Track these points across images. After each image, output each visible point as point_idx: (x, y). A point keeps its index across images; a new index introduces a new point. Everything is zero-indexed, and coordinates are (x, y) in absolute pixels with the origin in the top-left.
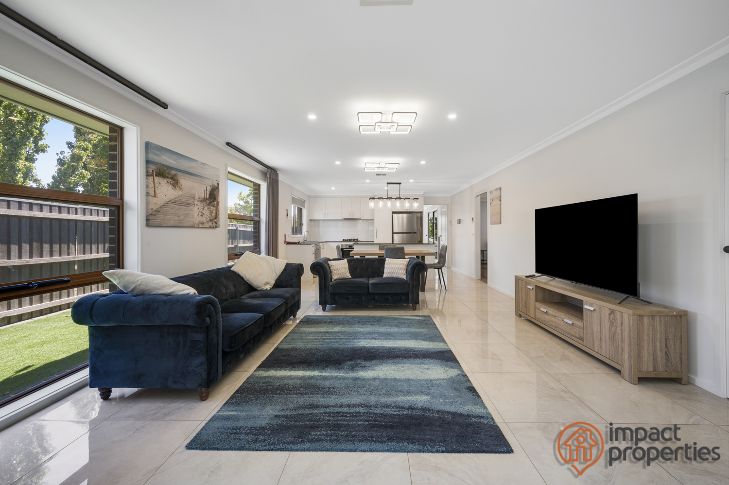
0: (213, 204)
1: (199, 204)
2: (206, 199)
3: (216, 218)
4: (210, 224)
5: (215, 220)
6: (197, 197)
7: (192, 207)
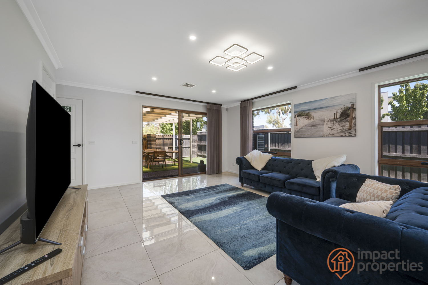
0: (345, 120)
1: (329, 123)
2: (337, 119)
3: (349, 130)
4: (343, 134)
5: (349, 131)
6: (326, 119)
7: (321, 126)
